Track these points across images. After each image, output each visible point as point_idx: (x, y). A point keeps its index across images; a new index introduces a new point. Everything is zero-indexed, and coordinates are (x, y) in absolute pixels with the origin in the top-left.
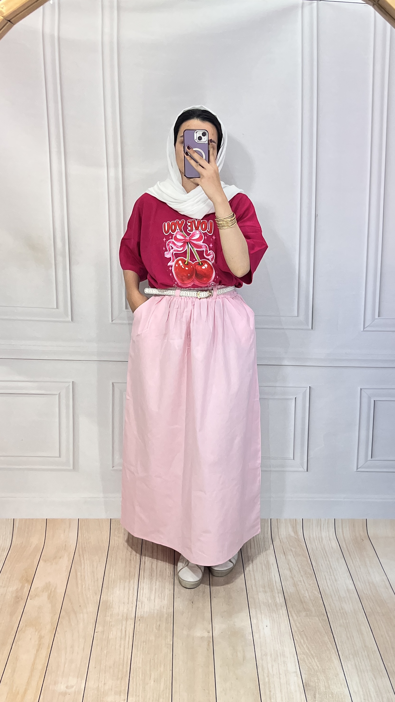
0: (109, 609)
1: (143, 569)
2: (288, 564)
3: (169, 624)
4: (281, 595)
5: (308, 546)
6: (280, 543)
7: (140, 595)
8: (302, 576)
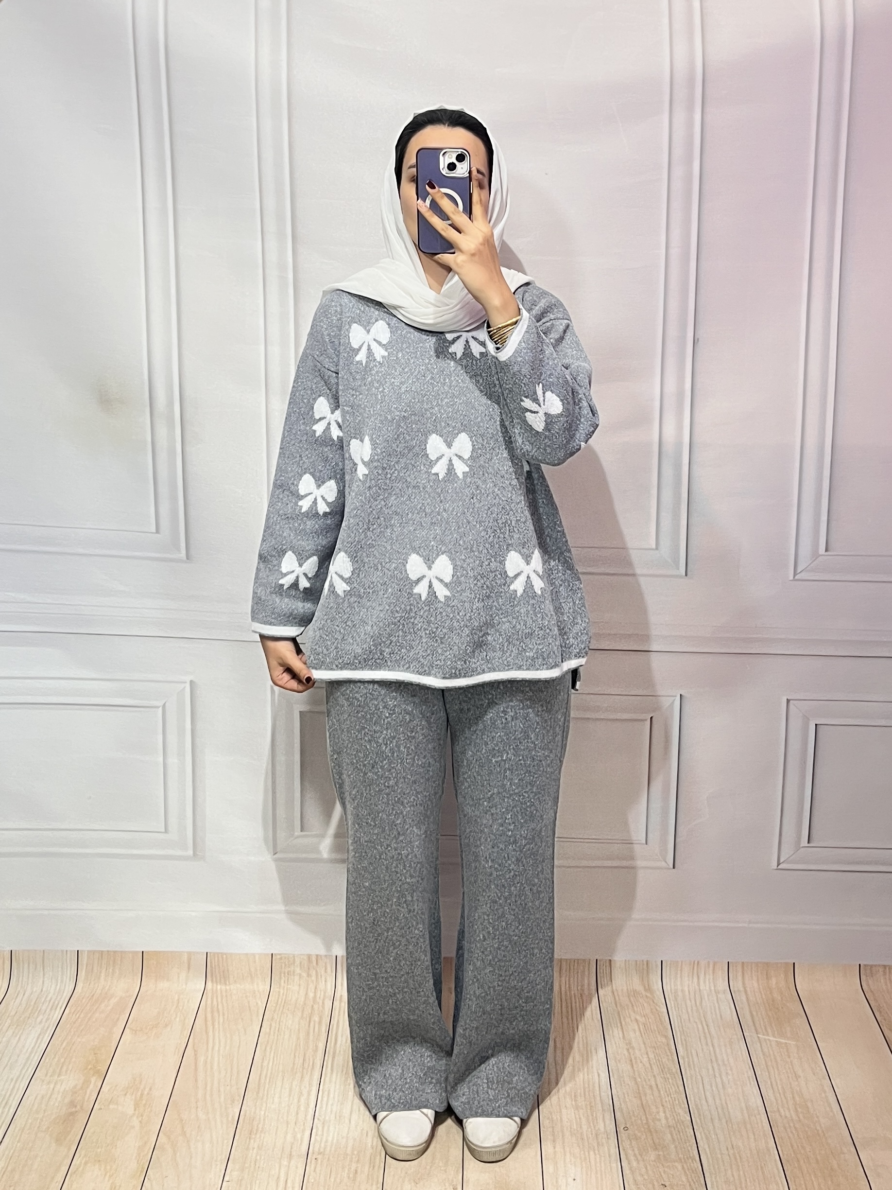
0: (256, 1134)
1: (331, 1054)
2: (628, 1050)
3: (376, 1168)
4: (609, 1117)
5: (673, 1013)
6: (614, 1006)
7: (321, 1107)
8: (654, 1076)
